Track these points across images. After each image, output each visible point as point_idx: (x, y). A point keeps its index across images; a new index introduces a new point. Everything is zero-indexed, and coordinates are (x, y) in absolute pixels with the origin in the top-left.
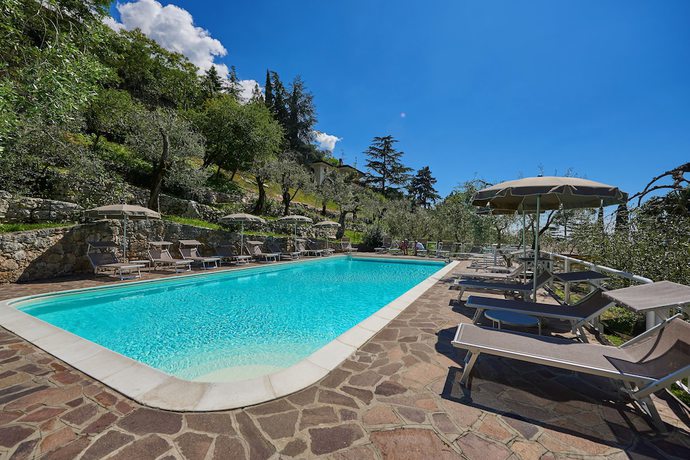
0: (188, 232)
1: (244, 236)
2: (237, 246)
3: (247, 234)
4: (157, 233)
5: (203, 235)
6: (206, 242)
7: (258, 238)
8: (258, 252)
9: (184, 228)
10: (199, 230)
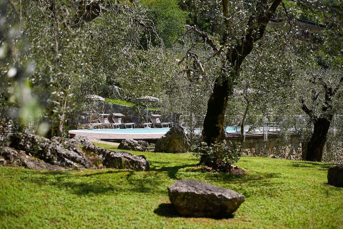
0: (116, 108)
1: (150, 111)
2: (145, 118)
3: (151, 109)
4: (101, 109)
5: (124, 110)
6: (126, 114)
7: (159, 112)
8: (158, 121)
9: (114, 106)
10: (122, 107)
